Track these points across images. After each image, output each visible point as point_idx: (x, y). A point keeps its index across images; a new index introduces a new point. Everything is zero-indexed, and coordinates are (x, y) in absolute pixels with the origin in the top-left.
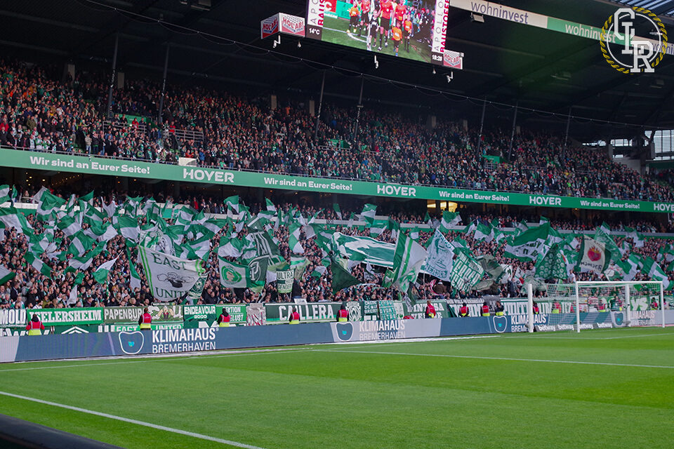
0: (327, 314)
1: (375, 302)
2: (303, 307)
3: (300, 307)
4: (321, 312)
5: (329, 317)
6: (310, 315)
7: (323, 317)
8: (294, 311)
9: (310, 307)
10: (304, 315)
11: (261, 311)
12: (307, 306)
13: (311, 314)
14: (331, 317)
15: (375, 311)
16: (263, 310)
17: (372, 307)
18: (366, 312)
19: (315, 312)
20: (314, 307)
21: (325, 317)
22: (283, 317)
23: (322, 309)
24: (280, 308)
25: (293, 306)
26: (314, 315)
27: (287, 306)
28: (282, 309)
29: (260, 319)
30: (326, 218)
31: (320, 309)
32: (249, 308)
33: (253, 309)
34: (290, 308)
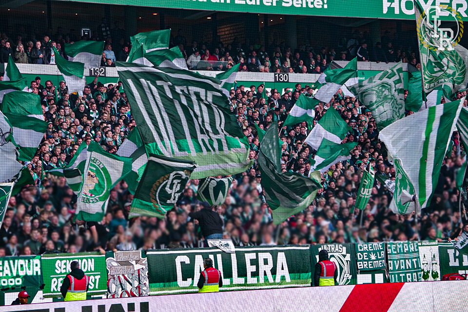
0: (274, 272)
1: (377, 245)
2: (226, 257)
3: (219, 256)
4: (263, 268)
5: (278, 280)
6: (239, 276)
7: (266, 280)
8: (208, 264)
9: (240, 257)
10: (229, 275)
11: (137, 267)
12: (234, 257)
13: (242, 273)
14: (283, 278)
15: (379, 264)
16: (141, 266)
17: (373, 257)
18: (360, 265)
19: (250, 269)
20: (249, 257)
21: (271, 280)
22: (184, 279)
23: (266, 262)
24: (178, 260)
25: (205, 257)
26: (249, 274)
27: (192, 257)
28: (182, 263)
29: (136, 284)
30: (273, 69)
31: (261, 262)
32: (112, 262)
33: (122, 263)
34: (199, 262)
